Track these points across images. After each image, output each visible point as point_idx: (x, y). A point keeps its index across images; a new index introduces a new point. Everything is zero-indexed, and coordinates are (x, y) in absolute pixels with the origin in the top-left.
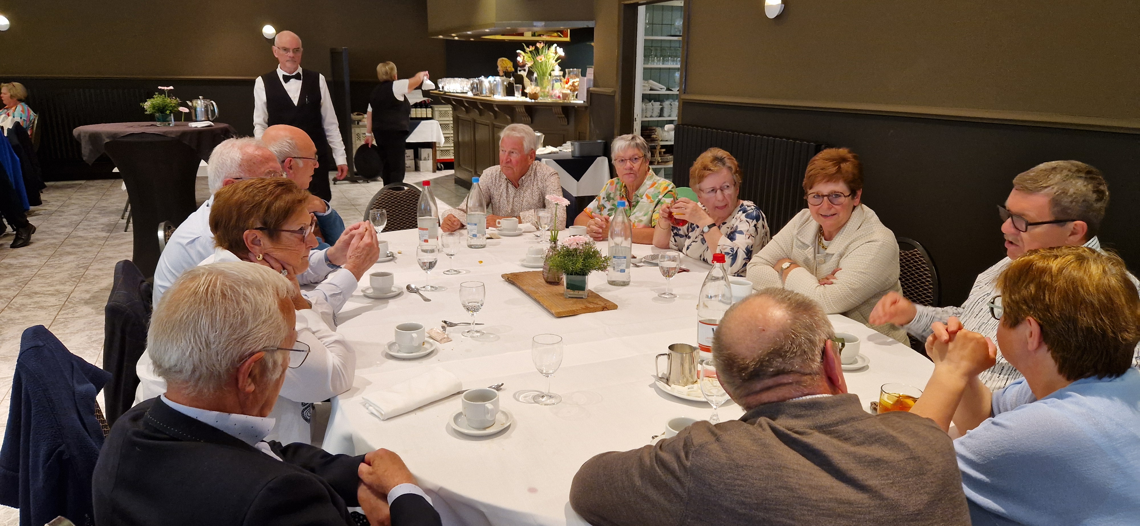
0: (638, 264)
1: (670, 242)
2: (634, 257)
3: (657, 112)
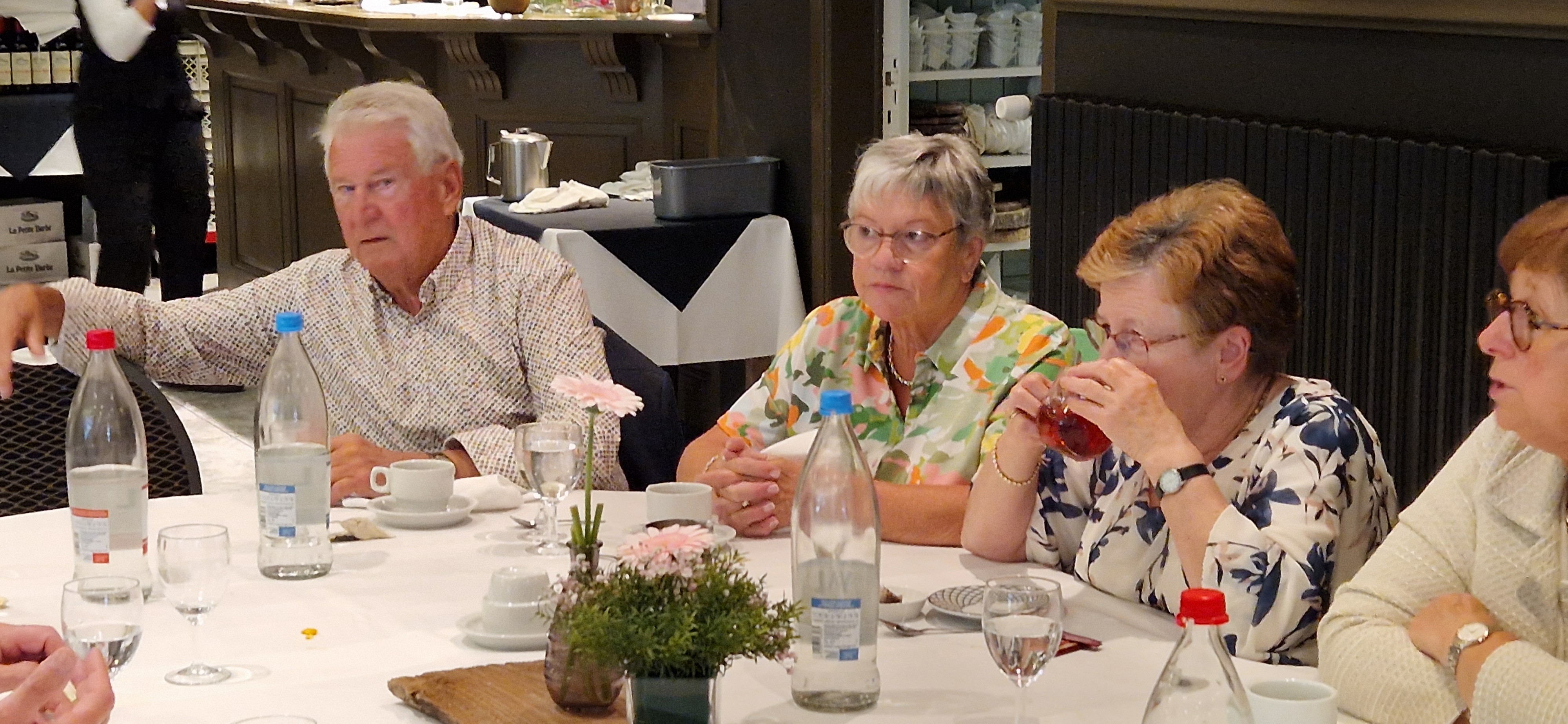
0: (907, 625)
1: (1030, 534)
2: (891, 599)
3: (965, 48)
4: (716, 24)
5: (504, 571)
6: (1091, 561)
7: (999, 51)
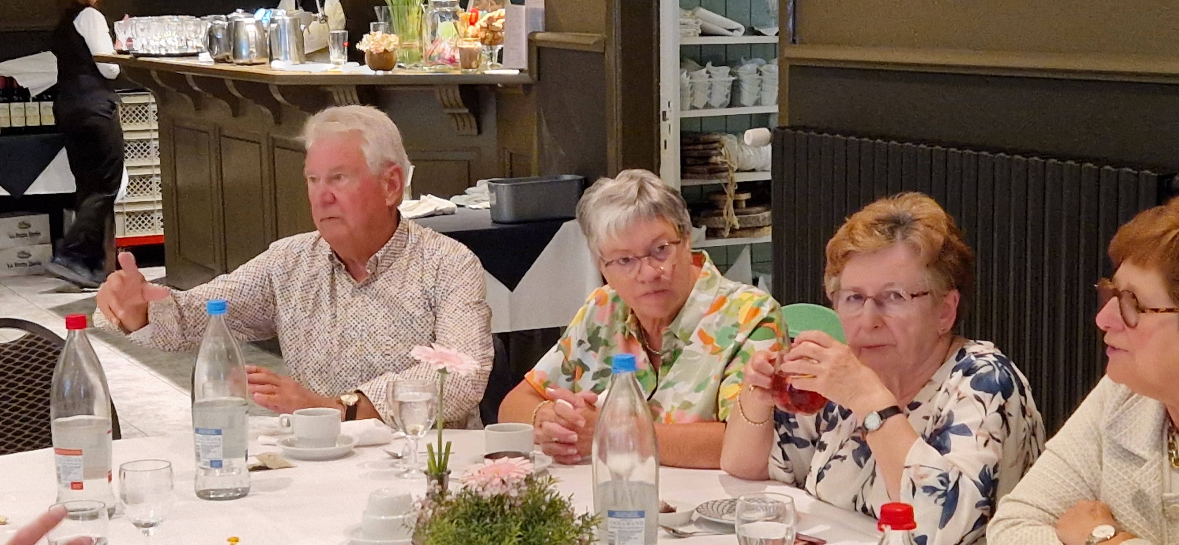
0: (681, 529)
1: (771, 460)
2: (669, 510)
3: (722, 93)
4: (535, 76)
5: (378, 492)
6: (818, 481)
7: (747, 94)
